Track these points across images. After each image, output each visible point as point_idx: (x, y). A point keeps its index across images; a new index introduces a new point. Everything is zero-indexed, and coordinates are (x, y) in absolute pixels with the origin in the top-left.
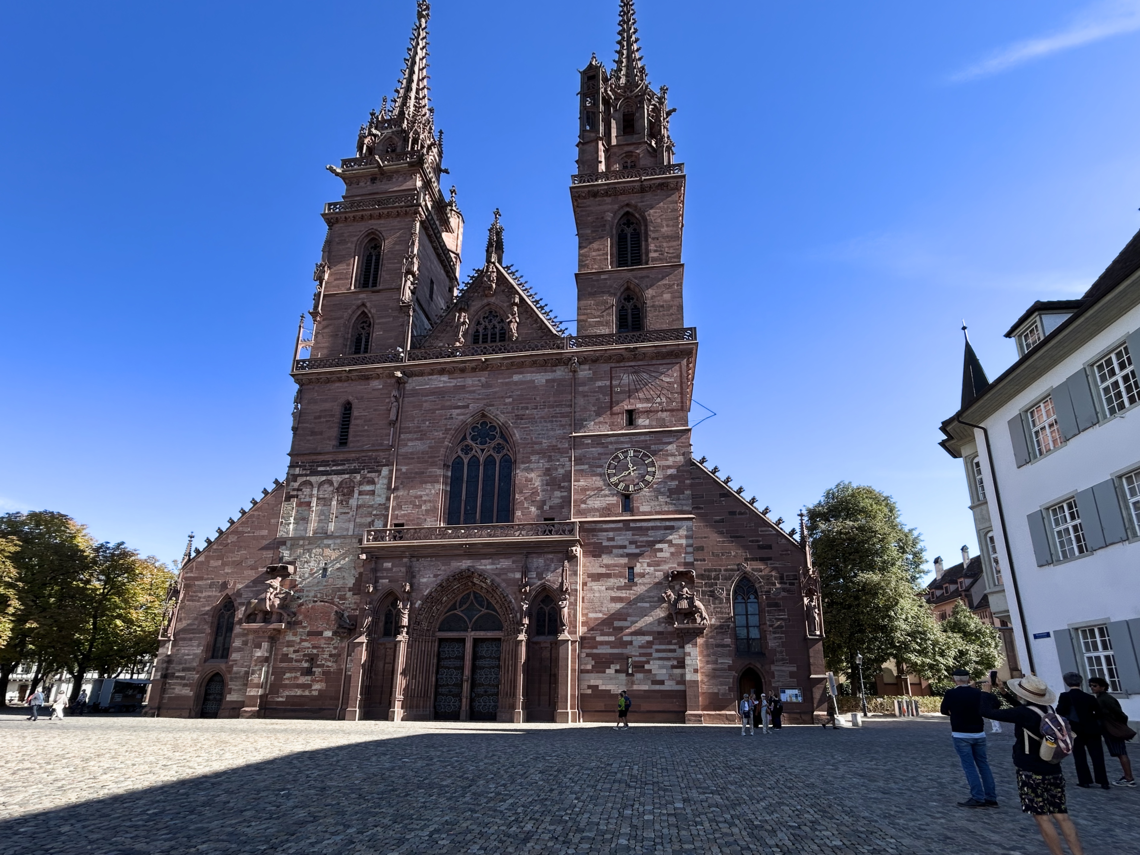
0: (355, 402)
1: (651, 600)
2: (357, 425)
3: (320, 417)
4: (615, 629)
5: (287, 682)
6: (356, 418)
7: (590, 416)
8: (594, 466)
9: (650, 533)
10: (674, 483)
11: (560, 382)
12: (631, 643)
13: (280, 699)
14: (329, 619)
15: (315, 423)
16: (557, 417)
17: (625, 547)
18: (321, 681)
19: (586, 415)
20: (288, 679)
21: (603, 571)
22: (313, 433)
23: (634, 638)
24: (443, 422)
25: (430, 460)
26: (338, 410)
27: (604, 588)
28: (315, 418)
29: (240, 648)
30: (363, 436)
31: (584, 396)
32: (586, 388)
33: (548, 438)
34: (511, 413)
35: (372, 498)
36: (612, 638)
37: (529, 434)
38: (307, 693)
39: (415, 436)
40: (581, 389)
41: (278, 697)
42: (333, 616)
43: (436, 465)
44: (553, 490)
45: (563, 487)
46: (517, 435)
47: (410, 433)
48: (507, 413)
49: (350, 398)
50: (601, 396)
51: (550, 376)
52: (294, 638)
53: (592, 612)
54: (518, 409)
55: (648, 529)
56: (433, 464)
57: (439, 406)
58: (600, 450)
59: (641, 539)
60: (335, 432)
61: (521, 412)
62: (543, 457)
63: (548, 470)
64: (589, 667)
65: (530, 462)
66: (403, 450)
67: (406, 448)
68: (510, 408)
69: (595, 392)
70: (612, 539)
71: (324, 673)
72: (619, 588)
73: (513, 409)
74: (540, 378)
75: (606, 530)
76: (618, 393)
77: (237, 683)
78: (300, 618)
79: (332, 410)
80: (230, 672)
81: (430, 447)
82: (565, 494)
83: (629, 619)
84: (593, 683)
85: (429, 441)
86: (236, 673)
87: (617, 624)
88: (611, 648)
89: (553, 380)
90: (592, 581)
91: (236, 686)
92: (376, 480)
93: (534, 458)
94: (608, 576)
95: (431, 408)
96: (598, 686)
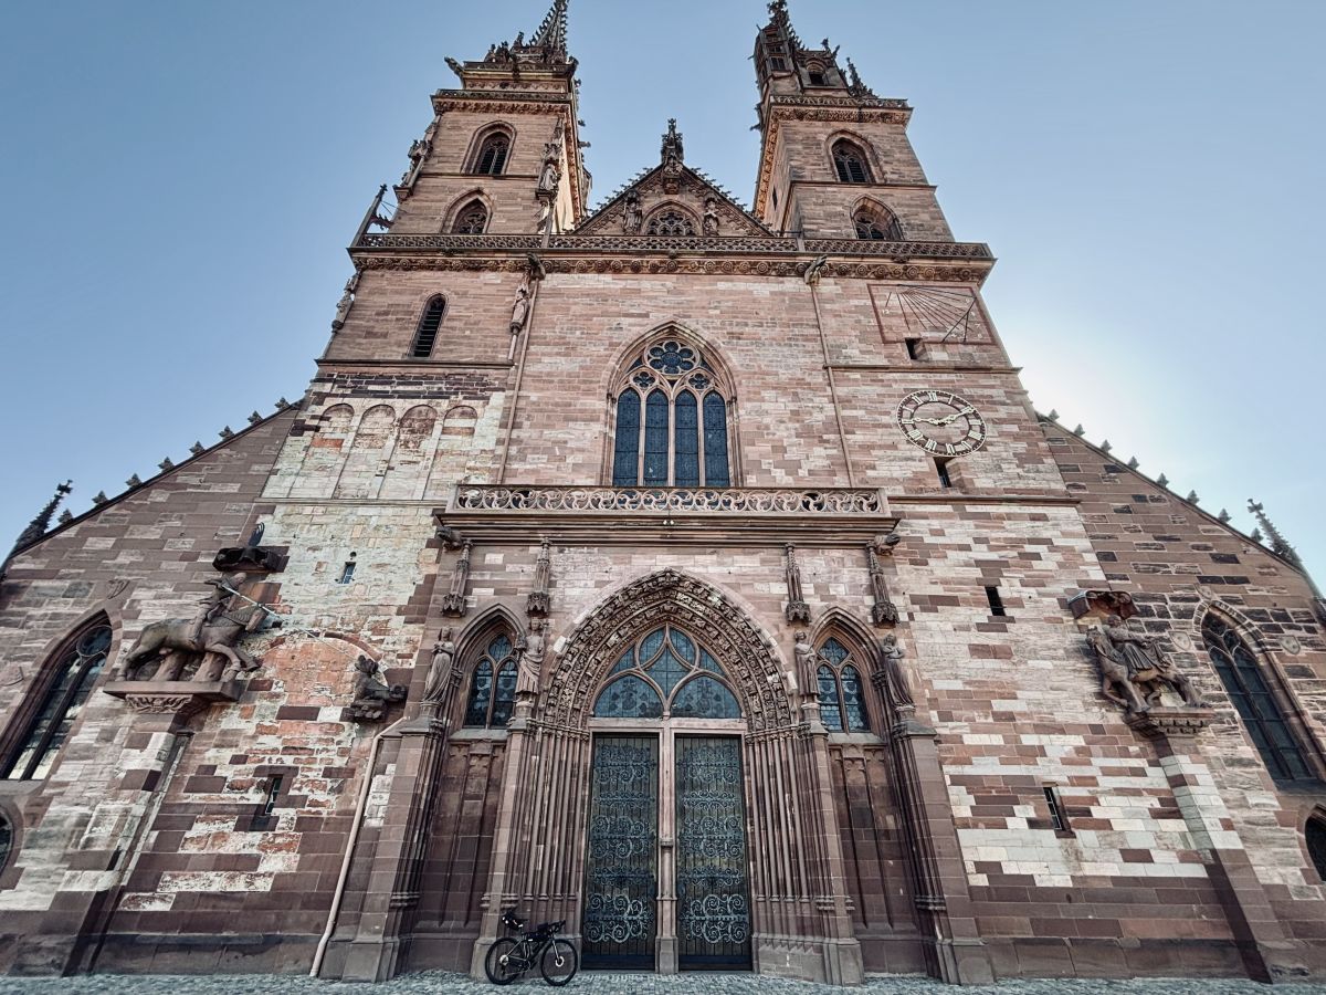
0: (451, 299)
1: (1052, 653)
2: (453, 328)
3: (386, 313)
4: (999, 716)
5: (191, 849)
6: (451, 319)
7: (850, 342)
8: (875, 413)
9: (1006, 523)
10: (1021, 447)
11: (794, 297)
12: (1041, 751)
13: (158, 906)
14: (338, 680)
15: (377, 321)
16: (797, 340)
17: (967, 548)
18: (288, 847)
19: (844, 340)
20: (198, 840)
21: (939, 590)
22: (370, 334)
23: (1044, 739)
24: (605, 334)
25: (583, 386)
26: (419, 307)
27: (949, 627)
28: (378, 314)
29: (88, 748)
30: (461, 344)
31: (836, 316)
32: (836, 306)
33: (787, 367)
34: (721, 329)
35: (467, 439)
36: (997, 740)
37: (755, 360)
38: (240, 885)
39: (556, 350)
40: (828, 306)
41: (151, 900)
42: (351, 672)
43: (594, 394)
44: (811, 445)
45: (828, 441)
46: (734, 360)
47: (548, 344)
48: (714, 328)
49: (444, 292)
50: (862, 318)
51: (776, 288)
52: (241, 724)
53: (940, 678)
54: (731, 324)
55: (1000, 517)
56: (588, 392)
57: (599, 312)
58: (878, 389)
59: (994, 535)
60: (410, 334)
61: (736, 329)
62: (785, 395)
63: (795, 413)
64: (967, 813)
65: (763, 400)
66: (532, 369)
67: (539, 366)
68: (718, 323)
69: (850, 312)
70: (940, 533)
71: (301, 824)
72: (981, 627)
73: (723, 323)
74: (762, 288)
75: (924, 517)
76: (886, 315)
77: (46, 854)
78: (270, 673)
79: (409, 306)
80: (34, 818)
81: (582, 368)
82: (834, 452)
83: (1019, 694)
84: (987, 855)
85: (580, 359)
86: (53, 823)
87: (1000, 705)
88: (1004, 762)
89: (783, 293)
90: (923, 610)
91: (38, 861)
92: (479, 411)
93: (767, 394)
94: (953, 601)
95: (584, 312)
96: (998, 864)
